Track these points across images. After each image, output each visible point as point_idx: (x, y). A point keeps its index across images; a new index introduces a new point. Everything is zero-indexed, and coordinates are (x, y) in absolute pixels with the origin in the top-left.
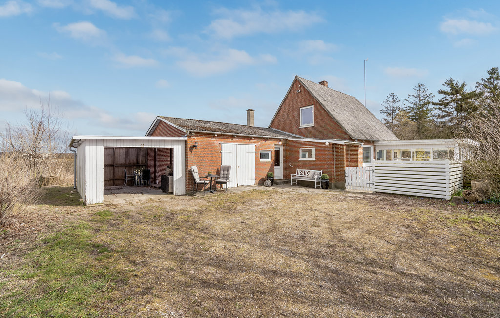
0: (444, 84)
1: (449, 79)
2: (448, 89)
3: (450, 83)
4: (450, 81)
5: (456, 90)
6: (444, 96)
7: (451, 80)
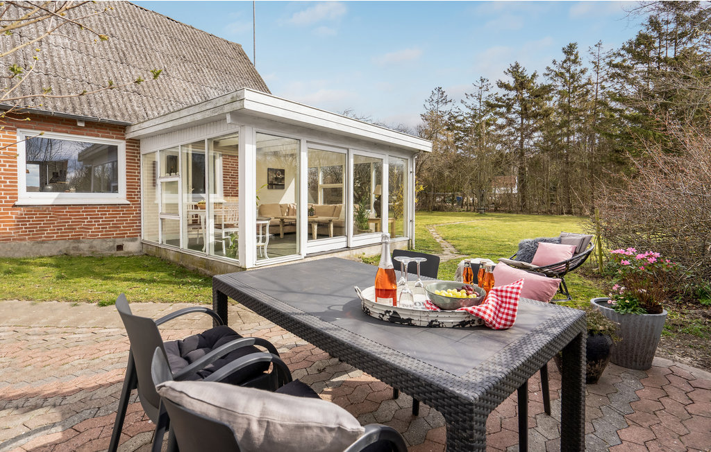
0: (506, 71)
1: (514, 65)
2: (511, 81)
3: (515, 71)
4: (515, 67)
5: (522, 83)
6: (506, 92)
7: (517, 66)
